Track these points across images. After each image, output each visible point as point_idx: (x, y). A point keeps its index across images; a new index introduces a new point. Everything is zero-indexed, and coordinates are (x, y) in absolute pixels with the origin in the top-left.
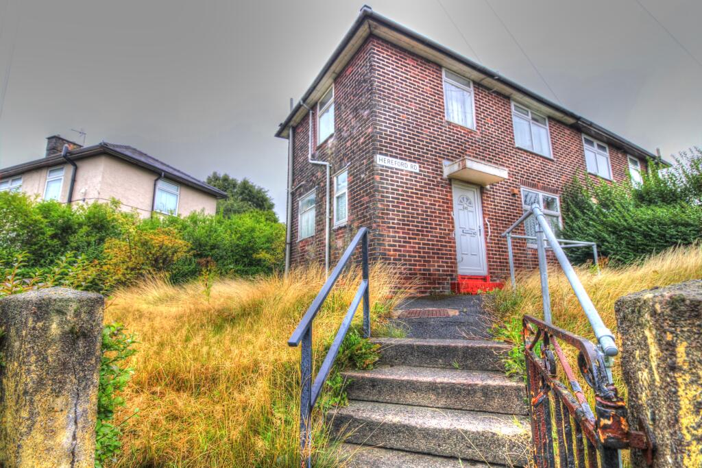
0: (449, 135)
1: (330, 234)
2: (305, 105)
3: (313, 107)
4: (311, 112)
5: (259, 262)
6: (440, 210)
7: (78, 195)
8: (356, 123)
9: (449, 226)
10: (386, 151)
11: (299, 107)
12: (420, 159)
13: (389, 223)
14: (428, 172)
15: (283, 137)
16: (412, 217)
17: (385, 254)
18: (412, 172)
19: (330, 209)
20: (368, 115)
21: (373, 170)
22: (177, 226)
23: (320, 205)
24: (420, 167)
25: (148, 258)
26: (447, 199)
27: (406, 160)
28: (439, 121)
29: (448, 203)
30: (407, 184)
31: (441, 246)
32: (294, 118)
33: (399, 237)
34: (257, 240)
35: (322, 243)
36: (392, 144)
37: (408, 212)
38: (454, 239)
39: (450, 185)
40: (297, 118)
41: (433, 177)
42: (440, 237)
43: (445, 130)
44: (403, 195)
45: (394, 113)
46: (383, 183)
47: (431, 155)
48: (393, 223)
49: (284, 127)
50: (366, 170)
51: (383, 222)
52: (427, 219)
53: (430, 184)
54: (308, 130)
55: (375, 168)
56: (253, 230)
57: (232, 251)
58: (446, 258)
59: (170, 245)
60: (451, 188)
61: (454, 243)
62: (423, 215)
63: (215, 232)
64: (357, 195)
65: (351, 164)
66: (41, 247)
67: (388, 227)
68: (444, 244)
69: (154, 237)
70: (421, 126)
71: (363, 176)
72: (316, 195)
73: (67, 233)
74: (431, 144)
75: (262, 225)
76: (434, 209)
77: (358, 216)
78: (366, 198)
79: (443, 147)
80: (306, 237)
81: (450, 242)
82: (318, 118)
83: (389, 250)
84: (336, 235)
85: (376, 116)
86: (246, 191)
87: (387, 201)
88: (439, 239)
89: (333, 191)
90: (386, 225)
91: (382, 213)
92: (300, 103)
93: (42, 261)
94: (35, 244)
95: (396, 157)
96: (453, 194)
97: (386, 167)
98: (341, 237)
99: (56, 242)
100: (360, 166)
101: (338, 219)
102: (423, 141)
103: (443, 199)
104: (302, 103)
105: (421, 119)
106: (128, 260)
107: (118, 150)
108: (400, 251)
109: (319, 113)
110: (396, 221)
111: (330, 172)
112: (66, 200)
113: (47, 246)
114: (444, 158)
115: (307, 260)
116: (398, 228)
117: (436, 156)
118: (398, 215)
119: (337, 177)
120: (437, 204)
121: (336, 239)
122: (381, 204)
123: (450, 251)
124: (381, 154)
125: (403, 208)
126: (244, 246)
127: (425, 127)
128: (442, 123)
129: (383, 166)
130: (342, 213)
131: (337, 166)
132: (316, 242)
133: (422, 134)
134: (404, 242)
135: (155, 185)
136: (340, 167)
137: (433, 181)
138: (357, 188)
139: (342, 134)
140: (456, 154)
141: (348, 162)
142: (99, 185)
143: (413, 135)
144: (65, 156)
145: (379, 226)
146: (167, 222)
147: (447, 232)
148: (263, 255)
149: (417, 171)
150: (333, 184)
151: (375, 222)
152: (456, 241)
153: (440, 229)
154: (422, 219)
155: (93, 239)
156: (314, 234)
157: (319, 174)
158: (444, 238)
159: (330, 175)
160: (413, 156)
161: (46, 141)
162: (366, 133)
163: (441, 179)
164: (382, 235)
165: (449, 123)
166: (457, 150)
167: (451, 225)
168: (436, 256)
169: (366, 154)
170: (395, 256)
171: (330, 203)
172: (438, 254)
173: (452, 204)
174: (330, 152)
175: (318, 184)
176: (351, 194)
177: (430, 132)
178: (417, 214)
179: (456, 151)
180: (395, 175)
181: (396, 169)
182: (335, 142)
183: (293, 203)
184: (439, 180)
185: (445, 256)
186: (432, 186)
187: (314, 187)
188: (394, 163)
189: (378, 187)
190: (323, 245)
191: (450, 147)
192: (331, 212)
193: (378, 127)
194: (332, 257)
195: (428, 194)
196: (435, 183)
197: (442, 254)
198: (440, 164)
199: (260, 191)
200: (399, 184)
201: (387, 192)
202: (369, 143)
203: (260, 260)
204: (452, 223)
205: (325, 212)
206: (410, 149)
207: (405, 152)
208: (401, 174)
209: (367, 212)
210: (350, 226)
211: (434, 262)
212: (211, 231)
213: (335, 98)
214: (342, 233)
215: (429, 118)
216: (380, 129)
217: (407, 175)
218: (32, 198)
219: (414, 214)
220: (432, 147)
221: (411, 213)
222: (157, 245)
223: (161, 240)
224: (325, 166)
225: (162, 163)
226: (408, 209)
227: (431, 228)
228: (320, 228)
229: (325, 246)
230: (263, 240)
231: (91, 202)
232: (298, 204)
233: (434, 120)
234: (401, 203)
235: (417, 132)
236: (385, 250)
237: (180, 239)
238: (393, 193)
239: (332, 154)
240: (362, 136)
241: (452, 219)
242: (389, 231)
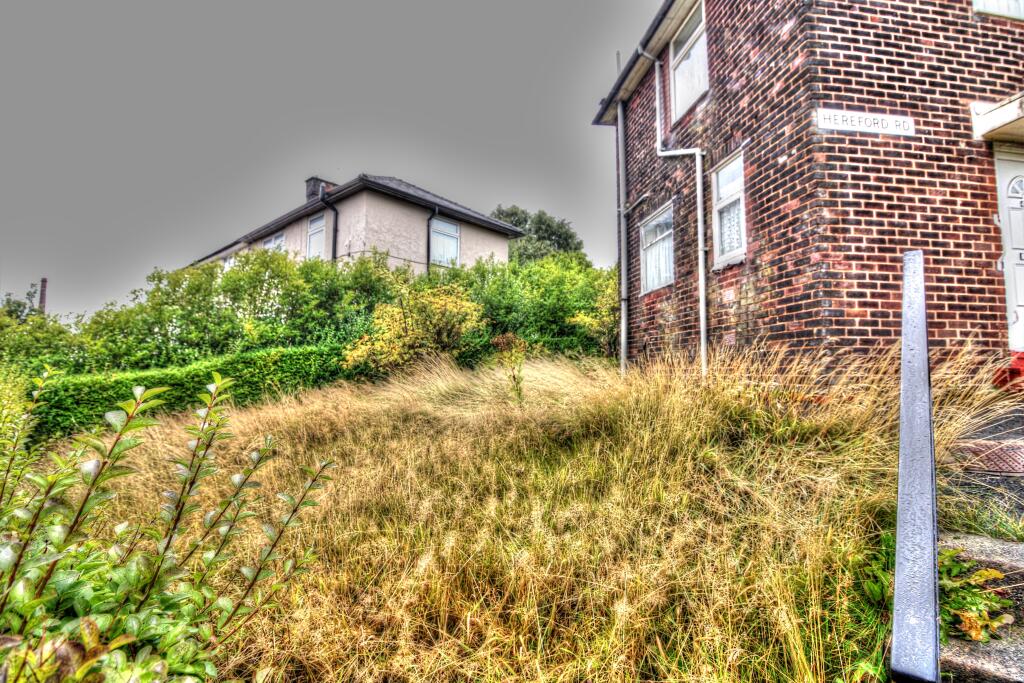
0: (985, 43)
1: (708, 279)
2: (646, 54)
3: (662, 54)
4: (657, 64)
5: (572, 330)
6: (966, 213)
7: (342, 250)
8: (761, 55)
9: (989, 247)
10: (838, 98)
11: (637, 57)
12: (916, 107)
13: (849, 249)
14: (936, 133)
15: (606, 123)
16: (901, 233)
17: (842, 314)
18: (898, 137)
19: (705, 234)
20: (792, 32)
21: (808, 143)
22: (461, 282)
23: (682, 230)
24: (917, 123)
25: (428, 330)
26: (983, 188)
27: (883, 111)
28: (957, 16)
29: (985, 197)
30: (886, 162)
31: (971, 290)
32: (624, 86)
33: (872, 277)
34: (568, 295)
35: (691, 296)
36: (850, 82)
37: (891, 224)
38: (1002, 274)
39: (990, 154)
40: (631, 83)
41: (948, 142)
42: (968, 272)
43: (975, 34)
44: (879, 188)
45: (852, 16)
46: (833, 167)
47: (942, 93)
48: (858, 249)
49: (607, 104)
50: (790, 146)
51: (835, 249)
52: (936, 236)
53: (940, 159)
54: (652, 100)
55: (815, 138)
56: (561, 282)
57: (535, 314)
58: (983, 317)
59: (455, 310)
60: (991, 164)
61: (1002, 283)
62: (925, 226)
63: (510, 287)
64: (768, 201)
65: (753, 140)
66: (307, 321)
67: (848, 258)
68: (977, 286)
69: (433, 300)
70: (917, 34)
71: (781, 160)
72: (675, 211)
73: (334, 299)
74: (942, 69)
75: (572, 272)
76: (954, 212)
77: (771, 240)
78: (794, 204)
79: (970, 72)
80: (657, 287)
81: (991, 282)
82: (672, 72)
83: (850, 305)
84: (720, 281)
85: (813, 28)
86: (544, 227)
87: (844, 204)
88: (964, 276)
89: (710, 199)
90: (842, 254)
91: (834, 230)
92: (637, 51)
93: (309, 338)
94: (300, 317)
95: (862, 109)
96: (997, 177)
97: (839, 133)
98: (731, 284)
99: (322, 313)
100: (773, 141)
101: (723, 252)
102: (922, 66)
103: (974, 188)
104: (640, 51)
105: (915, 18)
106: (404, 334)
107: (381, 182)
108: (875, 305)
109: (672, 62)
110: (864, 245)
111: (703, 165)
112: (330, 257)
113: (313, 319)
114: (973, 97)
115: (660, 325)
116: (869, 258)
117: (953, 95)
118: (869, 232)
119: (717, 173)
120: (959, 200)
121: (721, 287)
122: (831, 211)
123: (993, 300)
124: (826, 105)
125: (879, 215)
126: (552, 307)
127: (926, 35)
128: (967, 18)
129: (832, 132)
130: (732, 239)
131: (717, 152)
132: (677, 295)
133: (920, 50)
134: (884, 286)
135: (429, 226)
136: (727, 152)
137: (949, 151)
138: (767, 186)
139: (728, 86)
140: (1002, 85)
141: (744, 138)
142: (364, 233)
143: (898, 55)
144: (323, 200)
145: (826, 256)
146: (448, 277)
147: (984, 259)
148: (582, 319)
149: (911, 133)
150: (709, 186)
151: (818, 249)
152: (1006, 278)
153: (967, 255)
154: (924, 235)
155: (362, 307)
156: (673, 281)
157: (679, 175)
158: (976, 273)
159: (704, 171)
160: (898, 101)
161: (305, 184)
162: (788, 70)
163: (968, 144)
164: (834, 275)
165: (984, 17)
166: (1006, 74)
167: (993, 245)
168: (958, 312)
169: (789, 113)
170: (864, 315)
171: (705, 222)
172: (963, 308)
173: (994, 197)
174: (700, 129)
175: (678, 192)
176: (755, 201)
177: (937, 45)
178: (913, 225)
179: (1002, 77)
180: (859, 147)
181: (862, 134)
182: (713, 107)
183: (628, 233)
184: (963, 146)
185: (978, 313)
186: (946, 163)
187: (670, 198)
188: (856, 122)
189: (823, 176)
190: (693, 299)
191: (986, 71)
192: (708, 239)
193: (818, 50)
194: (714, 321)
195: (937, 180)
196: (954, 155)
197: (972, 308)
198: (964, 112)
199: (562, 225)
200: (870, 165)
201: (843, 185)
202: (798, 88)
203: (574, 327)
204: (997, 239)
205: (696, 241)
206: (893, 87)
207: (881, 94)
208: (874, 144)
209: (794, 231)
210: (753, 262)
211: (952, 325)
212: (504, 286)
213: (708, 22)
214: (735, 276)
215: (935, 12)
216: (822, 54)
217: (887, 144)
218: (291, 256)
219: (905, 226)
220: (943, 77)
221: (898, 225)
222: (438, 311)
223: (443, 303)
224: (692, 157)
225: (435, 196)
226: (892, 216)
227: (946, 253)
228: (684, 270)
229: (697, 301)
230: (577, 295)
231: (357, 256)
232: (638, 232)
233: (946, 15)
234: (875, 205)
235: (908, 48)
236: (841, 304)
237: (467, 300)
238: (856, 186)
239: (705, 130)
240: (778, 79)
241: (997, 230)
242: (850, 266)
